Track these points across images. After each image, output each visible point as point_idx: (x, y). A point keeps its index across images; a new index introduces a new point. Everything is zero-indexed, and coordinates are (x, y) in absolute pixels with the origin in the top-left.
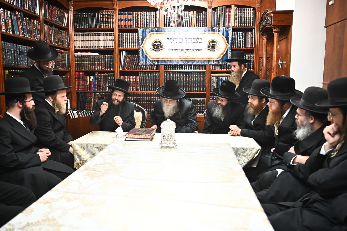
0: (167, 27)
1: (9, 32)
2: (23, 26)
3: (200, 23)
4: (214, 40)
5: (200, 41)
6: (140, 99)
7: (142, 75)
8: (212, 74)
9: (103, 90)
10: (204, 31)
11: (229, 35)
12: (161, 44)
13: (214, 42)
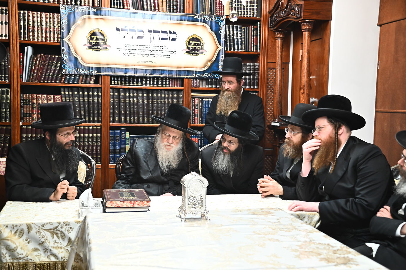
0: (114, 8)
3: (173, 6)
4: (197, 37)
5: (173, 36)
7: (67, 93)
8: (192, 94)
10: (180, 21)
11: (220, 29)
12: (104, 38)
13: (197, 39)
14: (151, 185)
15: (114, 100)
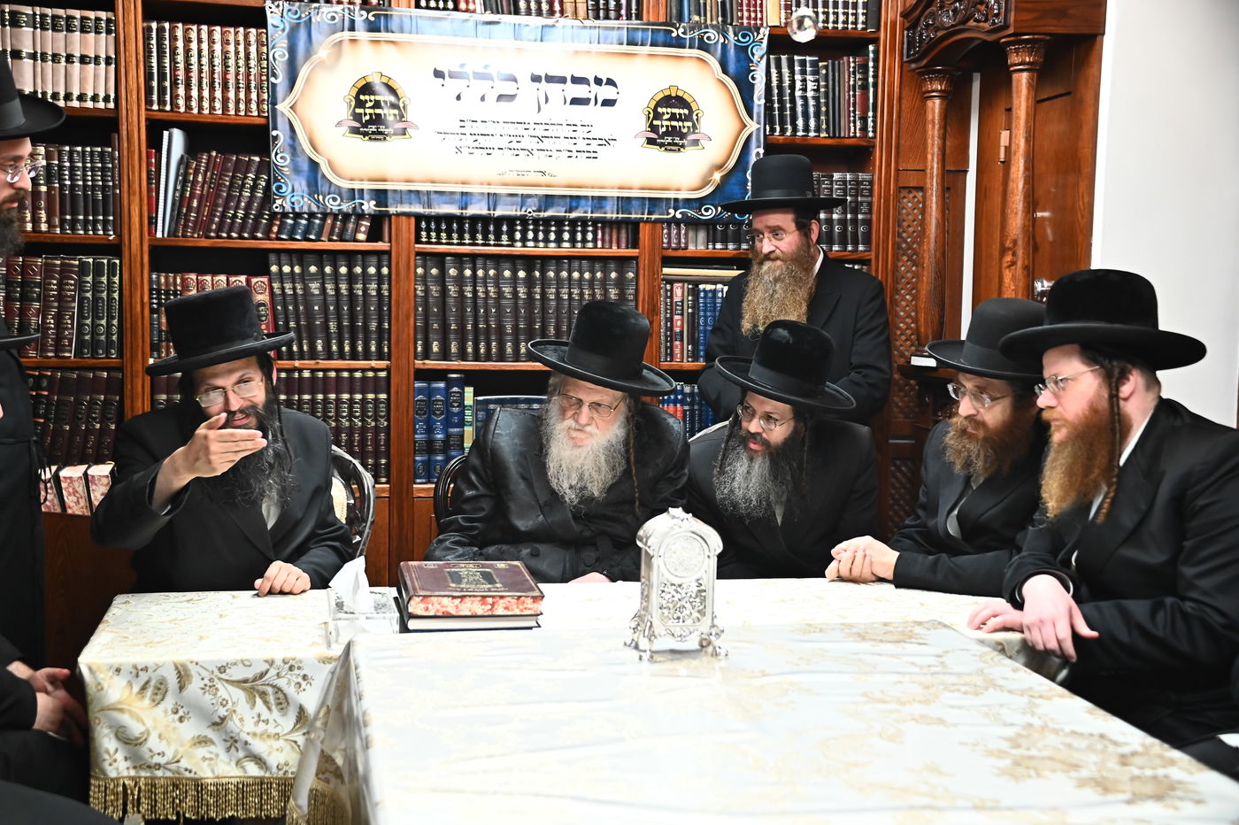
0: (428, 7)
4: (680, 94)
5: (606, 92)
7: (286, 269)
8: (666, 270)
10: (628, 44)
11: (752, 68)
12: (399, 99)
13: (680, 101)
14: (542, 548)
15: (427, 291)
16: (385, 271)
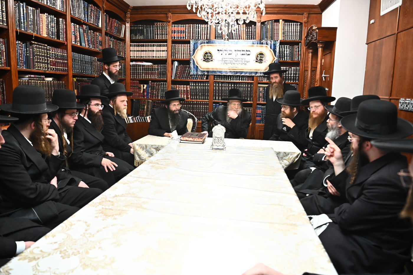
0: (217, 39)
1: (78, 43)
2: (88, 38)
3: (249, 36)
4: (262, 53)
5: (248, 53)
6: (190, 107)
7: (192, 84)
8: (259, 85)
9: (155, 97)
10: (253, 44)
11: (276, 48)
12: (211, 55)
15: (216, 88)
16: (209, 84)
